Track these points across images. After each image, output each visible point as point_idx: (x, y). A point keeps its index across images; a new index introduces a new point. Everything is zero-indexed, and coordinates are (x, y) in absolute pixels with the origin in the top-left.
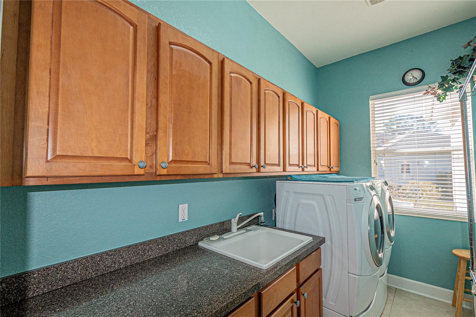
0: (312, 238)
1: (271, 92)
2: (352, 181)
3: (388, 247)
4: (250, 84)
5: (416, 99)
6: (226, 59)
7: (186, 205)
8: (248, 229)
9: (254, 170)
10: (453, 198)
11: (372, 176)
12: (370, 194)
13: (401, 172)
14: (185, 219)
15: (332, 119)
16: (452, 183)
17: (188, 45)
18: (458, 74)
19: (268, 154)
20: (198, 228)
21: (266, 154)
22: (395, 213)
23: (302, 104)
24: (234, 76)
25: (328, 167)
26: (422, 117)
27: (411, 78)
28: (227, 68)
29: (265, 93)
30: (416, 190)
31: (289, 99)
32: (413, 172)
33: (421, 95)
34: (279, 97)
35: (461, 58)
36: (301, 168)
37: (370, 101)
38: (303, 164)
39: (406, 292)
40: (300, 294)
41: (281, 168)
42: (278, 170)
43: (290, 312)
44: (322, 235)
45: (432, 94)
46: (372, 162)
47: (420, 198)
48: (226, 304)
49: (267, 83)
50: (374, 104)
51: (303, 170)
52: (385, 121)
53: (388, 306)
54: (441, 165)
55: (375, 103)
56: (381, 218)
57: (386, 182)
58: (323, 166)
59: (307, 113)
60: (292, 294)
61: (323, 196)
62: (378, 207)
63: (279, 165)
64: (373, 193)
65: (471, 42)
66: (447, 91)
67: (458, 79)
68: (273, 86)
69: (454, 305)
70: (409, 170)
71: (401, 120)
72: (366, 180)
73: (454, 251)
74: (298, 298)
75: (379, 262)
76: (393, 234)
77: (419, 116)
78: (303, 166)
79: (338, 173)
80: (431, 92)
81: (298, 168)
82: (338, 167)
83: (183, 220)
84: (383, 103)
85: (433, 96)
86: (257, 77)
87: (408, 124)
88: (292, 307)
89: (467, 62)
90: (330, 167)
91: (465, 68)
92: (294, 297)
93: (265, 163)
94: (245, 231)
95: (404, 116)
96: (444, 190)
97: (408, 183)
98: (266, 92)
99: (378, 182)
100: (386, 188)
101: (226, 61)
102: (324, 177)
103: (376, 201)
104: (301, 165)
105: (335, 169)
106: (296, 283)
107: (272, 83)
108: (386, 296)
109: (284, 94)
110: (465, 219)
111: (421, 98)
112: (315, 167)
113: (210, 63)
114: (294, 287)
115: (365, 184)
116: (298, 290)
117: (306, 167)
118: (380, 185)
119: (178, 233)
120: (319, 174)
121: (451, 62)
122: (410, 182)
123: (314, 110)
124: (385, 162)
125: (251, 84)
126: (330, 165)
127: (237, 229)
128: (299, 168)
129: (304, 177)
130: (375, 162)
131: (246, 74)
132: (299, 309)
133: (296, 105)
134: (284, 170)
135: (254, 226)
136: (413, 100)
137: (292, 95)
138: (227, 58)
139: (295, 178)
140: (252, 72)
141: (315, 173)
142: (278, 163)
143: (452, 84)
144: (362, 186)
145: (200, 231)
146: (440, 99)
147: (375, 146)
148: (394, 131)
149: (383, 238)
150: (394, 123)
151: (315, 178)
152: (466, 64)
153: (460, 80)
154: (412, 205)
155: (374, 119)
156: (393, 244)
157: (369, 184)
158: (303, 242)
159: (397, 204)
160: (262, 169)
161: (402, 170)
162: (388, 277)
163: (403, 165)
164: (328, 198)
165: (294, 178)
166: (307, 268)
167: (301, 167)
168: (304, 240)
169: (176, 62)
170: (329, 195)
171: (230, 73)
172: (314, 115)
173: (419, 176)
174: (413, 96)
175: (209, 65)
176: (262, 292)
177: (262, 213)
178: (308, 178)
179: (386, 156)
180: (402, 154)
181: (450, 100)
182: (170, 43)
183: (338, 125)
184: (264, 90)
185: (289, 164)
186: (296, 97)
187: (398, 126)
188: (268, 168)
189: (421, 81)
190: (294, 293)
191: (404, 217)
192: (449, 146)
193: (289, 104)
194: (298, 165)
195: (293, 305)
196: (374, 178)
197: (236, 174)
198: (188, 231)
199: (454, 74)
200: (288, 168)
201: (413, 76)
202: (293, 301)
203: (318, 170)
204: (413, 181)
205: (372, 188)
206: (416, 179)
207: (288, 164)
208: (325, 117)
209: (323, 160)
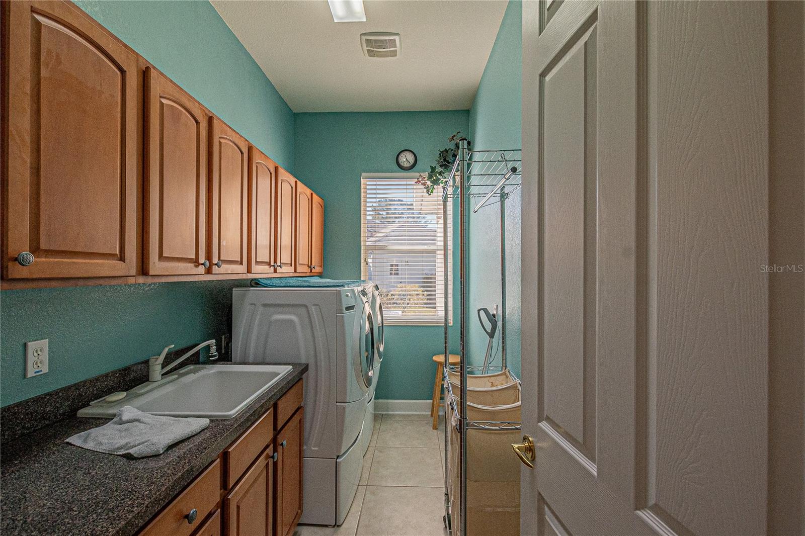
0: (291, 367)
1: (231, 143)
2: (342, 286)
3: (377, 365)
4: (195, 123)
5: (408, 187)
6: (152, 70)
7: (45, 343)
8: (181, 372)
9: (201, 269)
10: (436, 305)
11: (362, 279)
12: (362, 300)
13: (389, 274)
14: (41, 371)
15: (315, 196)
16: (435, 286)
17: (76, 24)
18: (443, 167)
19: (224, 244)
20: (75, 385)
21: (222, 244)
22: (384, 324)
23: (276, 169)
24: (167, 104)
25: (308, 266)
26: (412, 205)
27: (405, 160)
28: (156, 88)
29: (220, 143)
30: (404, 295)
31: (257, 159)
32: (402, 274)
33: (413, 183)
34: (242, 153)
35: (446, 151)
36: (272, 268)
37: (362, 180)
38: (275, 262)
39: (393, 415)
40: (278, 444)
41: (242, 268)
42: (238, 271)
43: (265, 472)
44: (303, 361)
45: (422, 184)
46: (362, 260)
47: (408, 304)
48: (180, 474)
49: (224, 126)
50: (366, 184)
51: (275, 271)
52: (374, 204)
53: (375, 437)
54: (427, 266)
55: (368, 183)
56: (372, 330)
57: (377, 285)
58: (302, 264)
59: (283, 183)
60: (267, 447)
61: (306, 306)
62: (369, 318)
63: (241, 263)
64: (365, 299)
65: (454, 136)
66: (435, 184)
67: (444, 173)
68: (233, 133)
69: (432, 415)
70: (398, 271)
71: (390, 205)
72: (357, 284)
73: (435, 358)
74: (275, 450)
75: (368, 382)
76: (381, 349)
77: (409, 203)
78: (276, 264)
79: (320, 275)
80: (422, 182)
81: (267, 267)
82: (321, 267)
83: (35, 373)
84: (376, 185)
85: (423, 187)
86: (207, 112)
87: (398, 211)
88: (266, 464)
89: (451, 157)
90: (311, 267)
91: (449, 163)
92: (270, 451)
93: (219, 259)
94: (177, 376)
95: (394, 201)
96: (429, 293)
97: (397, 287)
98: (222, 141)
99: (369, 286)
100: (376, 293)
101: (153, 73)
102: (305, 281)
103: (368, 309)
104: (272, 264)
105: (317, 269)
106: (272, 431)
107: (230, 128)
108: (372, 426)
109: (250, 149)
110: (441, 323)
111: (412, 187)
112: (291, 266)
113: (123, 72)
114: (270, 436)
115: (356, 288)
116: (274, 440)
117: (280, 266)
118: (370, 290)
119: (27, 402)
120: (296, 277)
121: (439, 152)
122: (399, 285)
123: (292, 180)
124: (373, 261)
125: (197, 124)
126: (311, 264)
127: (162, 375)
128: (270, 267)
129: (277, 282)
130: (365, 261)
131: (189, 105)
132: (275, 464)
133: (267, 170)
134: (249, 271)
135: (192, 367)
136: (405, 187)
137: (261, 152)
138: (154, 68)
139: (264, 284)
140: (199, 103)
141: (291, 275)
142: (239, 260)
143: (439, 177)
144: (353, 291)
145: (79, 390)
146: (429, 191)
147: (367, 241)
148: (383, 218)
149: (373, 353)
150: (384, 208)
151: (293, 282)
152: (450, 159)
153: (445, 175)
154: (400, 313)
155: (366, 204)
156: (381, 360)
157: (360, 289)
158: (280, 374)
159: (386, 312)
160: (215, 269)
161: (391, 271)
162: (375, 403)
163: (392, 265)
164: (313, 309)
165: (262, 283)
166: (286, 407)
167: (273, 266)
168: (279, 372)
169: (49, 52)
170: (314, 305)
171: (160, 97)
172: (292, 188)
173: (408, 278)
174: (405, 183)
175: (119, 73)
176: (230, 450)
177: (214, 341)
178: (284, 282)
179: (374, 253)
180: (393, 252)
181: (436, 194)
182: (33, 10)
183: (323, 206)
184: (220, 138)
185: (256, 262)
186: (268, 158)
187: (387, 213)
188: (225, 268)
189: (414, 167)
190: (270, 444)
191: (392, 327)
192: (434, 244)
193: (257, 167)
194: (269, 264)
195: (268, 462)
196: (364, 281)
197: (170, 277)
198: (50, 394)
199: (441, 166)
200: (256, 268)
201: (406, 159)
202: (268, 457)
203: (295, 271)
204: (401, 285)
205: (364, 293)
206: (405, 282)
207: (255, 260)
208: (306, 192)
209: (303, 258)
